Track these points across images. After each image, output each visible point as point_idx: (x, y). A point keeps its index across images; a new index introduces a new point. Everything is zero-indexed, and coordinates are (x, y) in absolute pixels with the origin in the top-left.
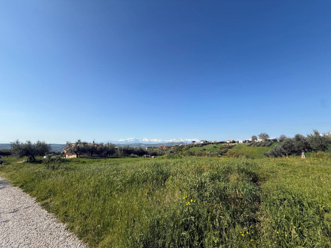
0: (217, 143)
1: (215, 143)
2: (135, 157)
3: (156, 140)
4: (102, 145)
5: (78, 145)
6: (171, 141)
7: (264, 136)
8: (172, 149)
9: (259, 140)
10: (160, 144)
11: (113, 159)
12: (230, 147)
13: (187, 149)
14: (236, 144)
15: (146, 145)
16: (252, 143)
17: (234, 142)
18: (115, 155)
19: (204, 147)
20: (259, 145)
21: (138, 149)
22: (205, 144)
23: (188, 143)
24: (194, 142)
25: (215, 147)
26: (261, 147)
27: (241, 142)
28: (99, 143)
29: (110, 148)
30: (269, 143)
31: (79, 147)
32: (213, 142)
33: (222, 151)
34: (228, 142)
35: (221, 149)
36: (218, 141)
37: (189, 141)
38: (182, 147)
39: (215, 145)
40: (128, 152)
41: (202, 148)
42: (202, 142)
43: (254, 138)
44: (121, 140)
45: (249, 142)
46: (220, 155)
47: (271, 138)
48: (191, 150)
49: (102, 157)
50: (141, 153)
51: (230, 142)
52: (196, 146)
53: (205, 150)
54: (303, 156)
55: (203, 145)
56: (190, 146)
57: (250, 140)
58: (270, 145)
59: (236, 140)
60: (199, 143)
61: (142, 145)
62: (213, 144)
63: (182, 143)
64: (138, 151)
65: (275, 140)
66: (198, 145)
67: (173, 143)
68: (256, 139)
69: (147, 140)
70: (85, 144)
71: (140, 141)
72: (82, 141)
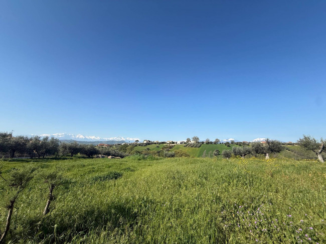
0: (160, 143)
1: (157, 143)
3: (93, 137)
6: (111, 139)
7: (196, 139)
8: (114, 148)
9: (192, 142)
10: (98, 142)
12: (171, 147)
14: (175, 144)
17: (173, 143)
19: (148, 146)
22: (149, 144)
23: (130, 142)
24: (137, 141)
25: (158, 147)
26: (193, 148)
27: (179, 143)
28: (29, 138)
30: (199, 145)
32: (155, 142)
34: (168, 142)
35: (163, 149)
36: (160, 141)
38: (125, 146)
39: (158, 145)
41: (146, 148)
42: (145, 142)
43: (188, 140)
45: (185, 143)
47: (201, 140)
48: (136, 149)
51: (170, 143)
52: (139, 145)
53: (148, 149)
55: (146, 144)
56: (134, 145)
57: (185, 141)
58: (200, 146)
59: (175, 141)
60: (142, 142)
62: (155, 143)
63: (124, 142)
65: (203, 143)
66: (142, 145)
67: (114, 142)
68: (190, 141)
69: (81, 137)
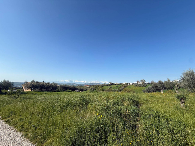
0: (119, 84)
2: (70, 91)
3: (83, 82)
4: (49, 83)
5: (33, 83)
6: (92, 82)
7: (143, 81)
8: (92, 87)
9: (141, 83)
10: (85, 84)
11: (56, 93)
12: (125, 87)
13: (101, 87)
14: (128, 85)
15: (77, 84)
16: (137, 85)
17: (127, 84)
18: (57, 90)
19: (111, 86)
20: (140, 86)
21: (72, 86)
22: (112, 85)
23: (102, 84)
24: (105, 83)
25: (117, 86)
26: (141, 87)
27: (131, 84)
28: (47, 83)
29: (54, 86)
32: (116, 83)
33: (121, 89)
34: (124, 84)
35: (120, 87)
36: (119, 83)
37: (103, 82)
38: (98, 86)
40: (65, 88)
41: (109, 87)
42: (110, 84)
43: (138, 82)
45: (135, 84)
46: (119, 91)
47: (147, 82)
48: (103, 88)
49: (48, 91)
50: (73, 89)
51: (125, 84)
52: (106, 85)
53: (111, 88)
54: (162, 92)
55: (110, 85)
56: (103, 86)
57: (136, 83)
58: (146, 86)
59: (128, 83)
61: (75, 84)
62: (116, 84)
63: (98, 83)
64: (72, 88)
65: (149, 84)
66: (107, 85)
67: (93, 84)
68: (139, 83)
69: (77, 81)
70: (37, 82)
71: (74, 82)
72: (36, 81)
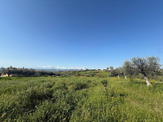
0: (92, 70)
3: (63, 68)
4: (27, 69)
6: (71, 68)
7: (112, 68)
8: (71, 72)
9: (110, 69)
10: (65, 70)
12: (97, 72)
13: (78, 73)
14: (100, 71)
15: (58, 70)
16: (106, 71)
17: (99, 70)
19: (86, 72)
20: (109, 71)
21: (50, 72)
22: (87, 71)
23: (79, 70)
24: (82, 69)
25: (91, 72)
27: (102, 70)
31: (10, 70)
32: (90, 69)
33: (94, 74)
35: (93, 73)
37: (79, 68)
38: (76, 72)
41: (85, 72)
42: (85, 70)
43: (108, 68)
44: (44, 67)
45: (106, 70)
51: (98, 70)
52: (82, 71)
53: (86, 73)
55: (86, 71)
57: (106, 69)
61: (56, 70)
62: (90, 70)
63: (76, 69)
66: (83, 71)
67: (72, 70)
68: (109, 69)
69: (58, 67)
70: (14, 68)
71: (55, 68)
